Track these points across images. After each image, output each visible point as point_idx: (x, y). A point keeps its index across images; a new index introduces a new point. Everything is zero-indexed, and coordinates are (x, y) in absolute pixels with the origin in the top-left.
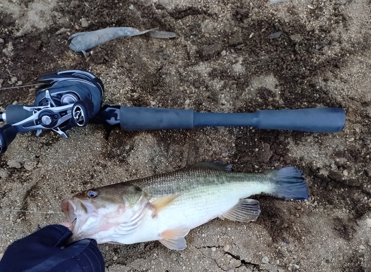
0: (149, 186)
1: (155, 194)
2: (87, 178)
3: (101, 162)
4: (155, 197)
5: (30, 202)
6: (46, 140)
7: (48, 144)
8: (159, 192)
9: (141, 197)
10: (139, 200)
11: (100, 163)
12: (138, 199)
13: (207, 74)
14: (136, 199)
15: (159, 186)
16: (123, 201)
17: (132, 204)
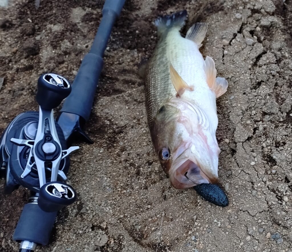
0: (157, 99)
1: (167, 91)
2: (133, 171)
3: (117, 151)
4: (170, 91)
5: (148, 240)
6: (74, 208)
7: (80, 207)
8: (166, 88)
9: (170, 104)
10: (173, 105)
11: (117, 153)
12: (172, 107)
13: (53, 50)
14: (171, 108)
15: (159, 89)
16: (171, 120)
17: (176, 111)
